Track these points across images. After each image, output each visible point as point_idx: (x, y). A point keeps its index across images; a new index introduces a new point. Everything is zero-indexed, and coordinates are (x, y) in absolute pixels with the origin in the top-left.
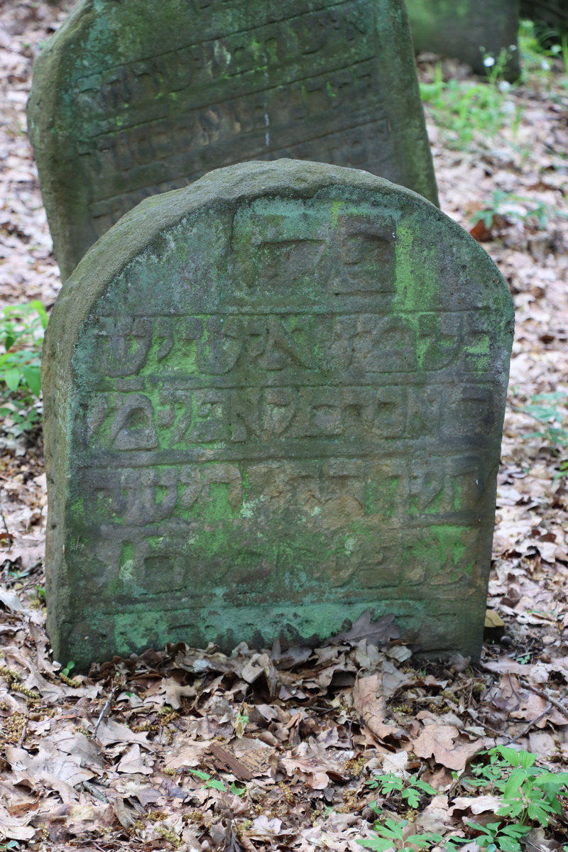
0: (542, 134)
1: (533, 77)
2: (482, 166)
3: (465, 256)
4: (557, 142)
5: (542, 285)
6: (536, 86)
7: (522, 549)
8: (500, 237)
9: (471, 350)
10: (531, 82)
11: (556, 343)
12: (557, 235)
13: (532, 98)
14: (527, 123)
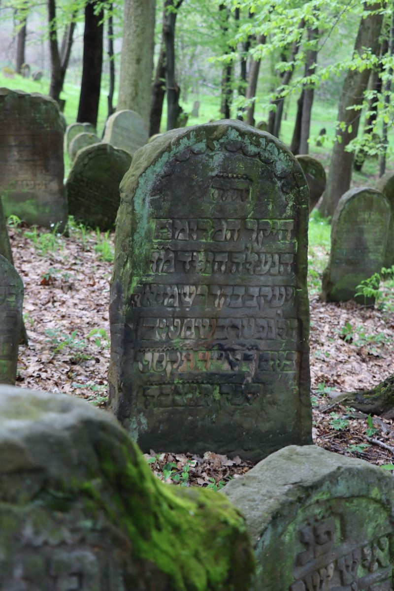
0: (73, 252)
1: (73, 235)
2: (50, 262)
3: (7, 268)
4: (78, 255)
5: (65, 300)
6: (74, 238)
7: (35, 375)
8: (52, 284)
9: (9, 300)
10: (72, 237)
11: (66, 318)
12: (72, 284)
13: (72, 242)
14: (69, 249)
